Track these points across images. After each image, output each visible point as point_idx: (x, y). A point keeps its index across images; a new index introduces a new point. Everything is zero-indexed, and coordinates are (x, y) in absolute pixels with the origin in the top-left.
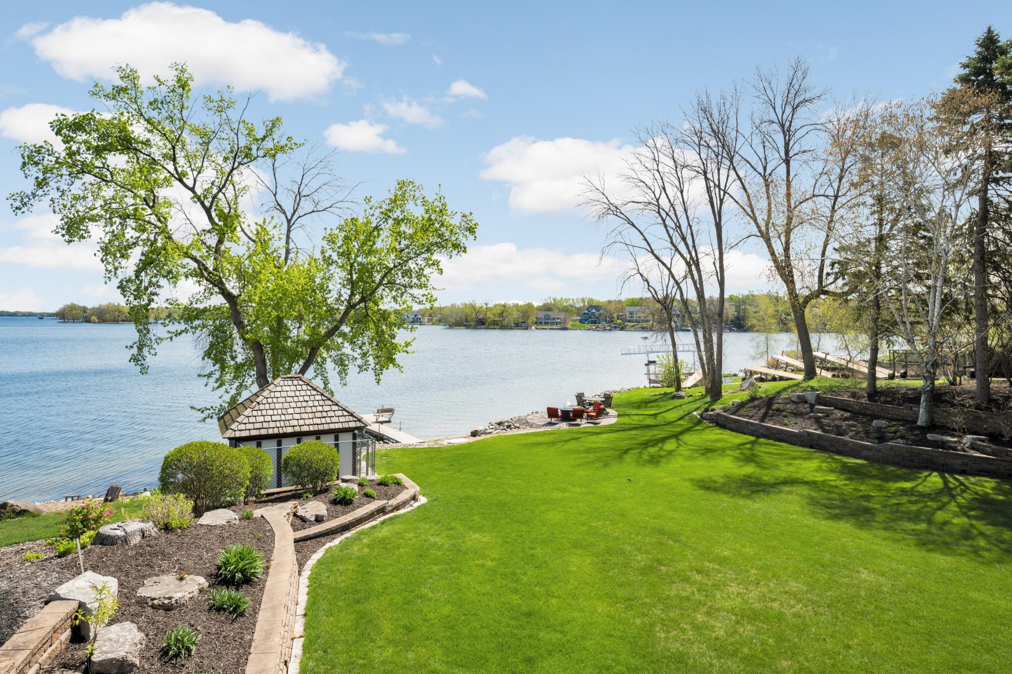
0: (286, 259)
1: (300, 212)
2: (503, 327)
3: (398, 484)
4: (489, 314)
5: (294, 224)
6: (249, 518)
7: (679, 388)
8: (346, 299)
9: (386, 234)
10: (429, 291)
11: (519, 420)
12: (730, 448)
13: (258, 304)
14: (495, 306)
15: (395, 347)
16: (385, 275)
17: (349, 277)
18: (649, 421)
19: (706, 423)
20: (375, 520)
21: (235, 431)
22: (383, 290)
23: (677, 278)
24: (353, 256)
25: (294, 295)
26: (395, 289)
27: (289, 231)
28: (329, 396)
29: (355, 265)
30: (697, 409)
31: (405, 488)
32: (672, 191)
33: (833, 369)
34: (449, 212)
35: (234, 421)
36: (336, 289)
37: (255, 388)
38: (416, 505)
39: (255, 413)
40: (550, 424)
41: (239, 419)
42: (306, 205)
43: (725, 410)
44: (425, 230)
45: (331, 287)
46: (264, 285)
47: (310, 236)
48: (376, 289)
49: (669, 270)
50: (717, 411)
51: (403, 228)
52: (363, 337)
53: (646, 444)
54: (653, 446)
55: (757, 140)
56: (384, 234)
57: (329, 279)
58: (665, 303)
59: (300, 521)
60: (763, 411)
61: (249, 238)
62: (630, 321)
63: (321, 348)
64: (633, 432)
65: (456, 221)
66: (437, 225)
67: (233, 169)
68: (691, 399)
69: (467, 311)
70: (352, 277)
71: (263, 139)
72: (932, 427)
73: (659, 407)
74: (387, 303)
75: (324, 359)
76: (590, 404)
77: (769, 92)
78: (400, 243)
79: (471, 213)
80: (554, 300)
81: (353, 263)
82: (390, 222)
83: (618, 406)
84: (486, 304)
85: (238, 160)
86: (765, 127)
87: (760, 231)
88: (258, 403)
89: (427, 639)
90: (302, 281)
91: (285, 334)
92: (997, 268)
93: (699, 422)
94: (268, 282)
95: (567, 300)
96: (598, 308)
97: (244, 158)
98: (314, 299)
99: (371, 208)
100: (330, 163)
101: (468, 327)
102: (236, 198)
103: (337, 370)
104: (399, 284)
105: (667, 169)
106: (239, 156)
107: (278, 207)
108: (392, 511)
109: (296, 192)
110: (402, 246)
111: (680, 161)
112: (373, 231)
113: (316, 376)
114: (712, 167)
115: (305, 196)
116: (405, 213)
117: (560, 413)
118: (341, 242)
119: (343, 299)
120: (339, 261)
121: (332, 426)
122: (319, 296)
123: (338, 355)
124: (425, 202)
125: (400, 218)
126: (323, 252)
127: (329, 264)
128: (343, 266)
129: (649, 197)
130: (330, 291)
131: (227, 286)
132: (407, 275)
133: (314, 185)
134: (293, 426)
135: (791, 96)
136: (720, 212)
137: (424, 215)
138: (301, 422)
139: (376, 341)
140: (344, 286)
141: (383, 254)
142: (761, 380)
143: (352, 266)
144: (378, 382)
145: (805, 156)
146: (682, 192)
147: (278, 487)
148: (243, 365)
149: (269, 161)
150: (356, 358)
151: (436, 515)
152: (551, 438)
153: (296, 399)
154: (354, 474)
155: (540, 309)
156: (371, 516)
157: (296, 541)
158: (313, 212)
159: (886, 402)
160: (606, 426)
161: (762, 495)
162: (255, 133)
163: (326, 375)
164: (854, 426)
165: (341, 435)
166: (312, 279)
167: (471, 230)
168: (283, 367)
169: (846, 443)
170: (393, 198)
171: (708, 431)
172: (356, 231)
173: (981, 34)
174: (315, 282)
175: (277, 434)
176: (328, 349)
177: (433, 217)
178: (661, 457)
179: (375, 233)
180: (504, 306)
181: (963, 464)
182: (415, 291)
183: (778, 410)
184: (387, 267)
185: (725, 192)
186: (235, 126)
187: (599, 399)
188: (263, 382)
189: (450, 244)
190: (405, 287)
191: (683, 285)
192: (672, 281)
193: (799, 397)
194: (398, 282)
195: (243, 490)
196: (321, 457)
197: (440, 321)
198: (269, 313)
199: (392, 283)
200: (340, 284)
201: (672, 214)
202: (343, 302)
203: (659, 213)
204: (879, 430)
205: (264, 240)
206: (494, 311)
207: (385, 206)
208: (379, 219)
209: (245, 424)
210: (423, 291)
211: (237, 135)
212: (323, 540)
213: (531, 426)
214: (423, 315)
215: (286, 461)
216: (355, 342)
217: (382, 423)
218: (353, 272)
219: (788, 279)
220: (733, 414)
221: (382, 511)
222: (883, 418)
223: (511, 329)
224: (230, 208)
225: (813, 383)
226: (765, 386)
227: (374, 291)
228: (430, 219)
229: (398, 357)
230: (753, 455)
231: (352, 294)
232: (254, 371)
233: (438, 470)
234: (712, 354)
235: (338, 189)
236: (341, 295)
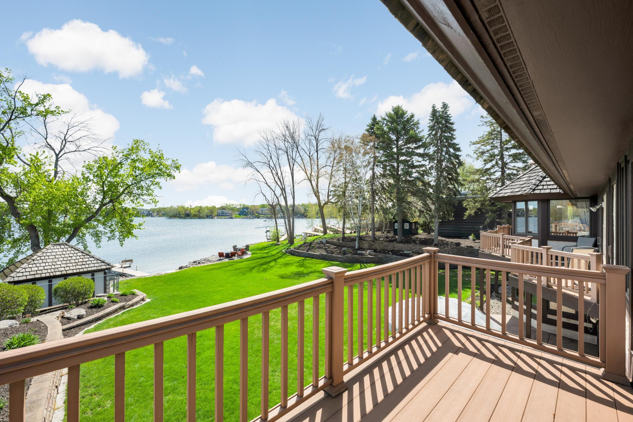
0: (55, 176)
1: (65, 150)
2: (200, 218)
3: (133, 294)
4: (192, 211)
5: (61, 157)
6: (27, 323)
7: (278, 241)
8: (99, 201)
9: (126, 167)
10: (153, 197)
11: (205, 260)
12: (296, 263)
13: (32, 203)
14: (196, 207)
15: (133, 227)
16: (126, 188)
17: (102, 189)
18: (265, 255)
19: (287, 254)
20: (118, 313)
21: (14, 277)
22: (125, 196)
23: (277, 195)
24: (104, 177)
25: (62, 198)
26: (132, 196)
27: (57, 160)
28: (87, 253)
29: (106, 182)
30: (284, 249)
31: (137, 295)
32: (274, 159)
33: (334, 231)
34: (165, 158)
35: (12, 272)
36: (92, 195)
37: (30, 252)
38: (144, 303)
39: (30, 266)
40: (220, 260)
41: (18, 270)
42: (70, 147)
43: (295, 248)
44: (150, 166)
45: (89, 193)
46: (37, 191)
47: (73, 164)
48: (120, 196)
49: (274, 192)
50: (292, 249)
51: (137, 164)
52: (112, 221)
53: (262, 264)
54: (265, 265)
55: (307, 142)
56: (125, 167)
57: (88, 189)
58: (273, 207)
59: (65, 320)
60: (308, 247)
61: (25, 163)
62: (262, 214)
63: (82, 228)
64: (258, 260)
65: (169, 163)
66: (158, 164)
67: (10, 120)
68: (283, 245)
69: (179, 209)
70: (104, 189)
71: (37, 105)
72: (360, 248)
73: (269, 249)
74: (127, 203)
75: (84, 235)
76: (240, 250)
77: (311, 123)
78: (135, 172)
79: (177, 160)
80: (227, 204)
81: (105, 181)
82: (129, 161)
83: (252, 250)
84: (191, 206)
85: (15, 115)
86: (309, 137)
87: (308, 178)
88: (33, 260)
89: (147, 357)
90: (67, 189)
91: (55, 220)
92: (377, 195)
93: (285, 254)
94: (41, 190)
95: (233, 205)
96: (247, 208)
97: (20, 114)
98: (77, 201)
99: (116, 152)
100: (88, 125)
101: (180, 218)
102: (13, 137)
103: (94, 239)
104: (135, 194)
105: (273, 149)
106: (15, 113)
107: (49, 146)
108: (129, 307)
109: (63, 139)
110: (137, 174)
111: (278, 147)
112: (118, 165)
113: (78, 244)
114: (290, 151)
115: (70, 142)
116: (139, 157)
117: (225, 255)
118: (96, 170)
119: (97, 200)
120: (95, 180)
121: (90, 269)
122: (80, 198)
123: (94, 231)
124: (150, 152)
125: (135, 159)
126: (83, 174)
127: (87, 181)
128: (97, 182)
129: (266, 160)
130: (88, 196)
131: (6, 191)
132: (140, 189)
133: (77, 135)
134: (61, 271)
135: (318, 126)
136: (293, 169)
137: (150, 158)
138: (67, 268)
139: (120, 223)
140: (98, 193)
141: (125, 177)
142: (310, 236)
143: (103, 183)
144: (122, 246)
145: (323, 150)
146: (278, 159)
147: (49, 306)
148: (19, 240)
149: (41, 119)
150: (107, 233)
151: (155, 305)
152: (220, 266)
153: (63, 256)
154: (105, 292)
155: (219, 209)
156: (116, 311)
157: (63, 330)
158: (76, 151)
159: (347, 241)
160: (245, 259)
161: (303, 278)
162: (30, 101)
163: (85, 243)
164: (337, 250)
165: (96, 274)
166: (75, 189)
167: (177, 168)
168: (53, 239)
169: (333, 257)
170: (131, 148)
171: (288, 257)
172: (107, 164)
173: (372, 116)
174: (77, 191)
175: (48, 277)
176: (87, 228)
177: (156, 160)
178: (268, 268)
179: (119, 166)
180: (200, 207)
181: (367, 260)
182: (145, 197)
183: (313, 247)
184: (127, 184)
185: (295, 161)
186: (13, 93)
187: (244, 248)
188: (36, 247)
189: (166, 174)
190: (139, 195)
191: (279, 199)
192: (275, 197)
193: (320, 241)
194: (134, 192)
195: (22, 308)
196: (82, 285)
197: (164, 215)
198: (41, 208)
199: (130, 193)
200: (95, 192)
201: (274, 168)
202: (98, 202)
203: (269, 167)
204: (344, 251)
205: (37, 165)
206: (195, 210)
207: (125, 152)
208: (121, 159)
209: (22, 272)
210: (151, 197)
211: (14, 99)
212: (83, 327)
213: (210, 262)
214: (153, 212)
215: (56, 291)
216: (106, 224)
217: (125, 268)
218: (105, 186)
219: (318, 197)
220: (297, 249)
221: (123, 308)
222: (346, 247)
223: (204, 218)
224: (8, 142)
225: (326, 236)
226: (310, 238)
227: (118, 197)
228: (154, 161)
229: (134, 231)
230: (303, 264)
231: (104, 198)
232: (29, 242)
233: (158, 286)
234: (290, 226)
235: (94, 140)
236: (96, 199)
